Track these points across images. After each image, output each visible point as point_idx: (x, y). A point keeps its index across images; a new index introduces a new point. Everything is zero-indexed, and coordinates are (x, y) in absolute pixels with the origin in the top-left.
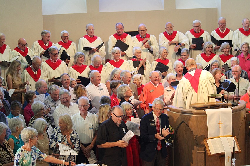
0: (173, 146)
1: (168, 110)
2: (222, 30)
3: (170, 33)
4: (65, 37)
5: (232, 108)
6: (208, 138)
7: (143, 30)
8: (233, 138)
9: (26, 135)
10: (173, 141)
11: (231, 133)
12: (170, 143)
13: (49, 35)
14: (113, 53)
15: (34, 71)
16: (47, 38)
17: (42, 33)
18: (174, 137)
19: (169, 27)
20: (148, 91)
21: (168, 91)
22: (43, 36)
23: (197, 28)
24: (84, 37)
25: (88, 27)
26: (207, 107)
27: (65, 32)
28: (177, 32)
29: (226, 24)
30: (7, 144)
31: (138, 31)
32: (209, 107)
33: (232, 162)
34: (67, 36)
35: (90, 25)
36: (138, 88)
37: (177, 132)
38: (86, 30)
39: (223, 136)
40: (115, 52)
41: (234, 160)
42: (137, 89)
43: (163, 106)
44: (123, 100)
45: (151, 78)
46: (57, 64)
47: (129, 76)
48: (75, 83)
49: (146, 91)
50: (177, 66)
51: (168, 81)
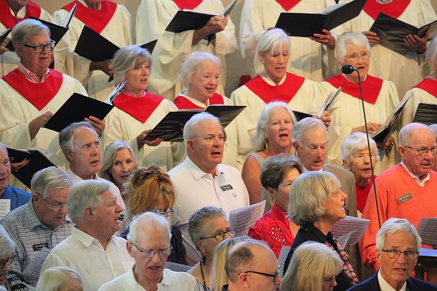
14: (263, 54)
20: (392, 199)
40: (270, 50)
43: (415, 242)
44: (309, 231)
45: (405, 152)
46: (49, 85)
47: (318, 142)
48: (128, 156)
49: (383, 197)
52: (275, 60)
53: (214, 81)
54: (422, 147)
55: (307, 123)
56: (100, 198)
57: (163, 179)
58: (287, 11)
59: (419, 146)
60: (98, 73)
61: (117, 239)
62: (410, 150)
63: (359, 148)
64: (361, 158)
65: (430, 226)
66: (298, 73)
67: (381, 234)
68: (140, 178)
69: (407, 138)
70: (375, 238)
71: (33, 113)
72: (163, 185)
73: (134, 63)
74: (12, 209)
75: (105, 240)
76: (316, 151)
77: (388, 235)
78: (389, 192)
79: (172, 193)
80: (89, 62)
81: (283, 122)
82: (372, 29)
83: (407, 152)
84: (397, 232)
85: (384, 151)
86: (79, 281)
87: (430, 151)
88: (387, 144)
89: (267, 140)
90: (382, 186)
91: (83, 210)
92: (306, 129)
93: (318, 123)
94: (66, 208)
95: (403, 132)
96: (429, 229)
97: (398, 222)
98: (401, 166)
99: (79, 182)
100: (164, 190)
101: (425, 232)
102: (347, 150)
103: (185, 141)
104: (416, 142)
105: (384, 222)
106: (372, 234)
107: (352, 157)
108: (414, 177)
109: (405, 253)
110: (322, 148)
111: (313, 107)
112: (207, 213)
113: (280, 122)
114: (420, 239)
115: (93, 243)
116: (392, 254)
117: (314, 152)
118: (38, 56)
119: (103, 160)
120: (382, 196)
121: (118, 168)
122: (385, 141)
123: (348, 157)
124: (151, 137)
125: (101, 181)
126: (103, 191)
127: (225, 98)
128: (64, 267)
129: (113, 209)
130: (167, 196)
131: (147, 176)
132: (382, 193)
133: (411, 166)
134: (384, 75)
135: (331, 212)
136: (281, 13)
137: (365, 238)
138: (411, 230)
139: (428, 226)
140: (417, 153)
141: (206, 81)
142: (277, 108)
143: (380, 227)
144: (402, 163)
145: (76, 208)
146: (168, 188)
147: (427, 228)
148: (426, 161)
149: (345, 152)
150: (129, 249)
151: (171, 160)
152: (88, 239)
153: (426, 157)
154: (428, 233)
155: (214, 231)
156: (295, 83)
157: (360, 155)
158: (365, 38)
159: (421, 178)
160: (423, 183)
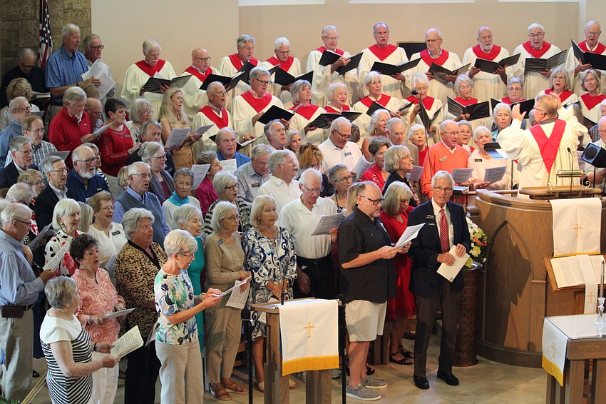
0: (486, 268)
1: (478, 198)
2: (592, 46)
3: (487, 48)
4: (284, 52)
5: (601, 199)
6: (553, 256)
7: (433, 41)
8: (602, 258)
9: (171, 243)
10: (485, 259)
11: (598, 247)
12: (479, 264)
13: (251, 46)
14: (368, 84)
15: (216, 110)
16: (248, 51)
17: (239, 41)
18: (488, 252)
19: (486, 37)
20: (437, 161)
21: (476, 161)
22: (239, 47)
23: (536, 38)
24: (318, 50)
25: (327, 32)
26: (553, 196)
27: (284, 40)
28: (502, 48)
29: (599, 35)
30: (159, 254)
31: (424, 41)
32: (557, 195)
33: (598, 304)
34: (287, 50)
35: (331, 30)
36: (420, 153)
37: (493, 243)
38: (323, 38)
39: (583, 254)
40: (371, 81)
41: (602, 300)
42: (418, 155)
43: (450, 184)
44: (394, 176)
46: (264, 101)
47: (399, 131)
48: (299, 138)
50: (497, 112)
51: (475, 142)
52: (374, 85)
53: (344, 96)
55: (394, 121)
56: (284, 159)
57: (314, 148)
58: (382, 60)
59: (450, 131)
60: (285, 92)
61: (294, 181)
62: (446, 134)
63: (416, 130)
64: (417, 136)
65: (458, 173)
66: (388, 93)
67: (434, 178)
68: (302, 149)
69: (445, 127)
71: (254, 113)
72: (314, 151)
73: (301, 87)
74: (238, 167)
75: (288, 181)
77: (437, 179)
78: (435, 156)
79: (320, 155)
80: (281, 86)
81: (386, 120)
82: (429, 71)
83: (444, 135)
84: (442, 178)
86: (274, 203)
87: (456, 134)
89: (376, 129)
90: (432, 153)
91: (276, 166)
93: (399, 121)
94: (267, 166)
95: (442, 125)
97: (443, 173)
98: (441, 143)
99: (274, 151)
100: (315, 153)
102: (410, 132)
103: (331, 128)
104: (449, 129)
108: (448, 148)
109: (445, 189)
110: (401, 134)
112: (338, 168)
113: (384, 120)
114: (454, 182)
115: (282, 183)
116: (438, 190)
117: (397, 136)
118: (262, 86)
119: (286, 141)
120: (431, 158)
121: (295, 144)
123: (411, 136)
124: (312, 126)
125: (286, 150)
126: (285, 155)
127: (350, 108)
128: (267, 196)
129: (291, 164)
130: (318, 157)
131: (306, 147)
132: (432, 156)
133: (446, 142)
134: (435, 95)
135: (402, 167)
136: (375, 62)
138: (448, 177)
140: (450, 135)
141: (340, 96)
142: (382, 112)
144: (442, 141)
145: (272, 165)
146: (318, 152)
148: (455, 139)
150: (300, 188)
151: (323, 138)
152: (279, 181)
153: (454, 137)
155: (342, 178)
156: (386, 99)
157: (417, 134)
158: (426, 76)
159: (452, 149)
160: (452, 152)
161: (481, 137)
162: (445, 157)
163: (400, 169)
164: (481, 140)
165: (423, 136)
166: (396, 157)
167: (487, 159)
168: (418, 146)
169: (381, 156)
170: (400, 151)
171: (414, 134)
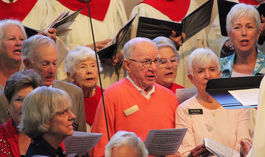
21: (191, 112)
43: (140, 156)
45: (130, 66)
47: (50, 58)
49: (111, 110)
50: (232, 22)
51: (190, 77)
54: (146, 59)
55: (38, 40)
59: (143, 58)
62: (135, 62)
63: (81, 59)
64: (83, 69)
65: (158, 138)
67: (108, 148)
69: (131, 51)
70: (104, 150)
76: (48, 67)
77: (114, 148)
78: (116, 105)
81: (17, 38)
83: (131, 65)
84: (122, 146)
85: (114, 68)
87: (153, 63)
88: (116, 61)
90: (109, 100)
92: (38, 46)
93: (49, 40)
95: (127, 47)
96: (157, 140)
97: (125, 135)
98: (127, 80)
101: (152, 144)
102: (70, 62)
104: (139, 54)
105: (112, 135)
106: (102, 147)
107: (75, 69)
108: (140, 89)
110: (54, 64)
111: (45, 24)
113: (15, 39)
114: (146, 153)
120: (109, 109)
122: (114, 58)
123: (72, 69)
132: (109, 106)
133: (136, 78)
135: (55, 129)
137: (95, 150)
138: (136, 144)
139: (156, 138)
140: (141, 64)
143: (109, 140)
144: (128, 77)
147: (154, 140)
148: (151, 72)
149: (68, 64)
153: (150, 69)
154: (156, 144)
157: (83, 66)
159: (147, 89)
160: (148, 97)
161: (202, 70)
162: (135, 108)
163: (50, 132)
164: (202, 76)
165: (94, 70)
166: (46, 110)
167: (212, 108)
168: (85, 88)
169: (18, 104)
170: (55, 99)
171: (77, 65)
